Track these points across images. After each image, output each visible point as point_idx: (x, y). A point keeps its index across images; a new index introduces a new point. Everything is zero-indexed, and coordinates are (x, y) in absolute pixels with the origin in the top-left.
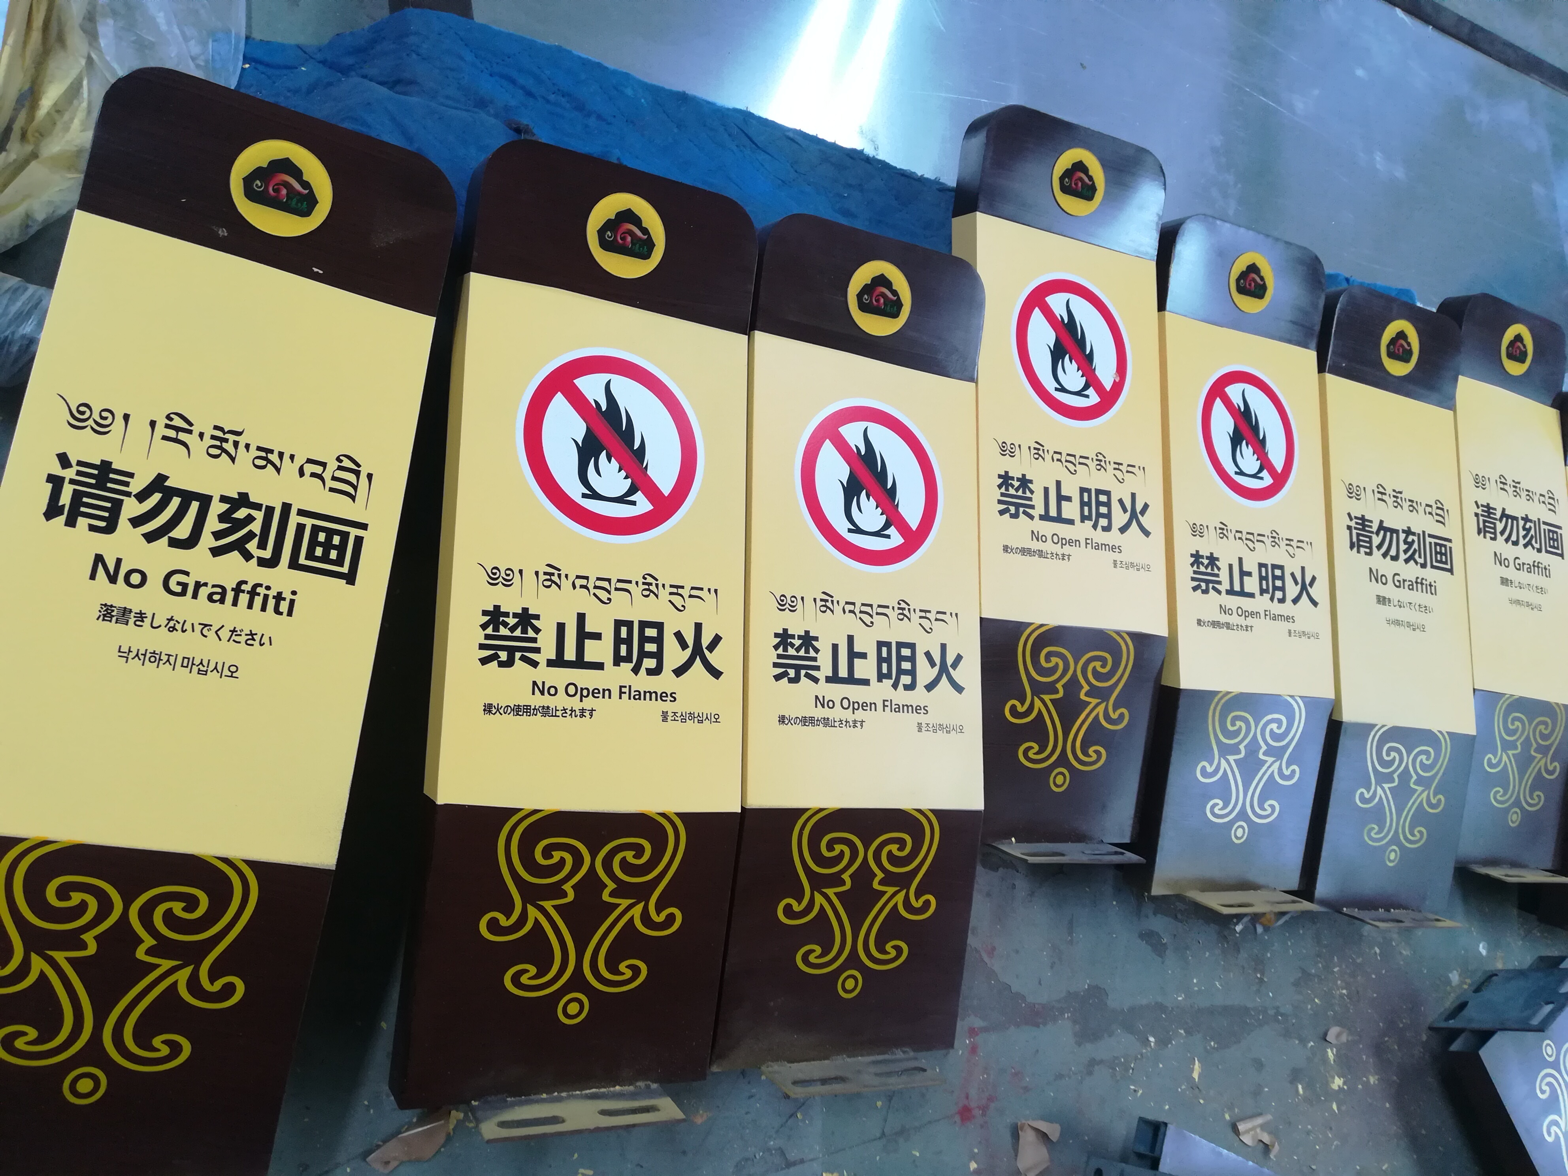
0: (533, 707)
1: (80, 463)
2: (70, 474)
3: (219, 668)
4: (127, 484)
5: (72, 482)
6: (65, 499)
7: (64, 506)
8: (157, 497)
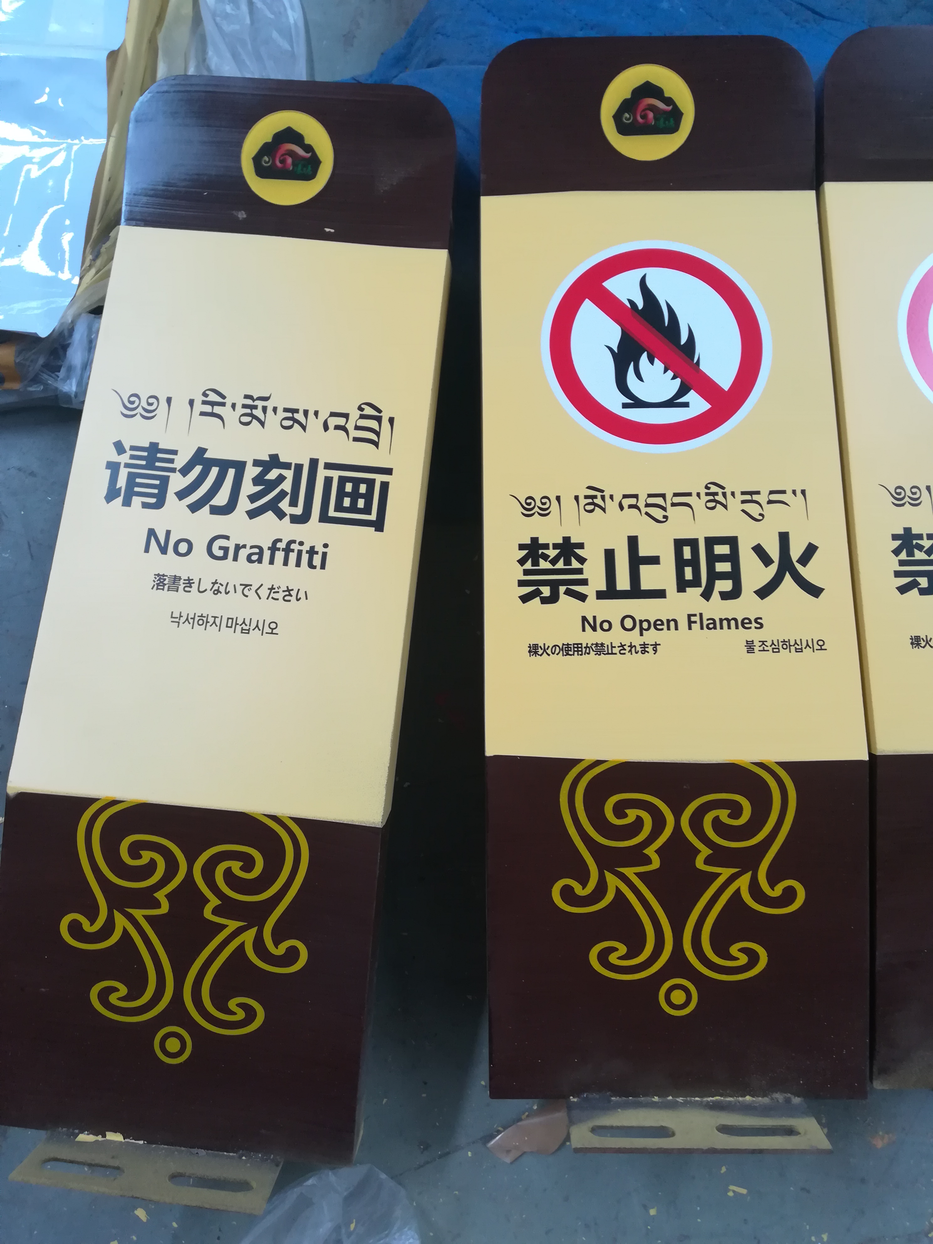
0: (584, 645)
1: (133, 448)
2: (124, 459)
3: (261, 627)
4: (172, 461)
5: (127, 465)
6: (122, 482)
7: (120, 488)
8: (198, 469)
